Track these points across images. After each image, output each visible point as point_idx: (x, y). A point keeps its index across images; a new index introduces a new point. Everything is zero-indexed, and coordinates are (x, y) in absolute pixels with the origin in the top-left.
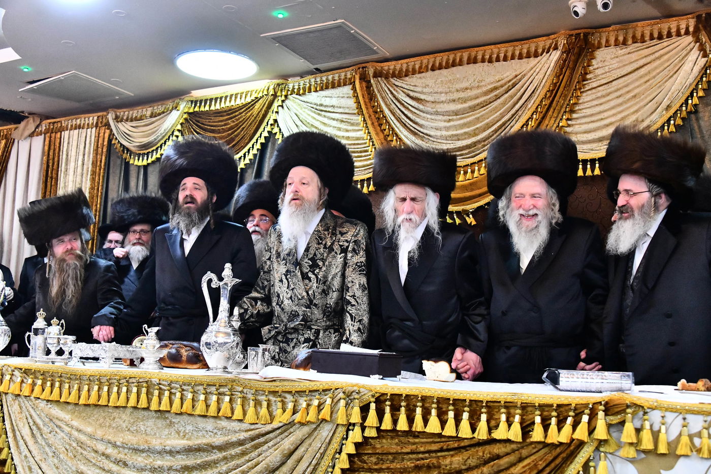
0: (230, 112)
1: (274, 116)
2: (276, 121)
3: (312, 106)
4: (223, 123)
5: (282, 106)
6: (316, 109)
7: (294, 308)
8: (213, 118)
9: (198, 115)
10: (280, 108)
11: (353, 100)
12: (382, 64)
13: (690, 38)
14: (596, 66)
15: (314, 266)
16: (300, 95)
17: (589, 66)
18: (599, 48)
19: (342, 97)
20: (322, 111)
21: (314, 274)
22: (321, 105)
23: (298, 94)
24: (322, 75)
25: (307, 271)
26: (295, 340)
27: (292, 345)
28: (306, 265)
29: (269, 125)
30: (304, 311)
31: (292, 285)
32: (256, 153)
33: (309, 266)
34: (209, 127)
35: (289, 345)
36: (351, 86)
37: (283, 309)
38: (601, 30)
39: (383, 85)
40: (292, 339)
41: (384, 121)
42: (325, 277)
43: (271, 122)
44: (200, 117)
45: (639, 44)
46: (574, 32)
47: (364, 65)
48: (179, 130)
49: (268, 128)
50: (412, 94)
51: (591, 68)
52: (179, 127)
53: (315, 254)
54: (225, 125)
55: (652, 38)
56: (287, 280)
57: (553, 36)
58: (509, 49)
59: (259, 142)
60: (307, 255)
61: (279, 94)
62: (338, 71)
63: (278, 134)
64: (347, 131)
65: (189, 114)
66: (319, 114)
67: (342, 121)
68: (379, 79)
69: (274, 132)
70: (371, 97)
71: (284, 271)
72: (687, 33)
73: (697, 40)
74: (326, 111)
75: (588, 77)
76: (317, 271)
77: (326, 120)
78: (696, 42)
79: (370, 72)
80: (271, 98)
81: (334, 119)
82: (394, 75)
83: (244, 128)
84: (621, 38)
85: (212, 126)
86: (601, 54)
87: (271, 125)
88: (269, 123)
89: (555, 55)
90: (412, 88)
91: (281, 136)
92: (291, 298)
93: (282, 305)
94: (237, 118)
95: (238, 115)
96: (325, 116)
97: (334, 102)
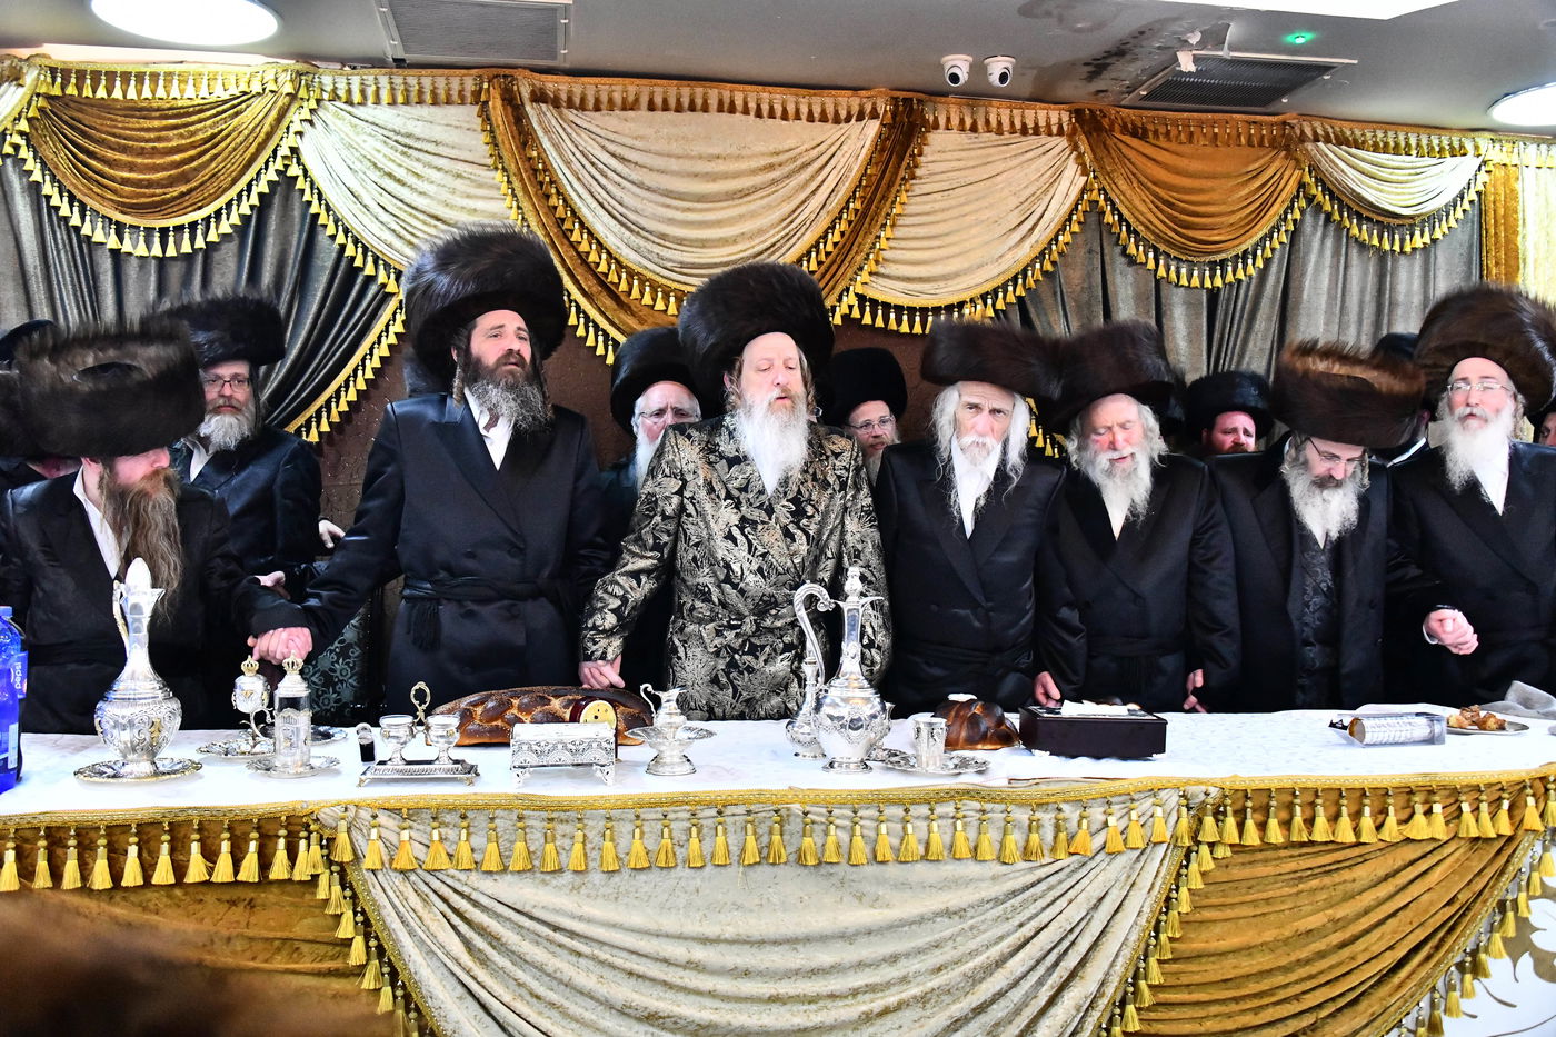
0: (170, 113)
1: (292, 140)
2: (294, 150)
3: (386, 133)
4: (152, 135)
5: (311, 122)
6: (396, 141)
7: (769, 590)
8: (120, 119)
9: (72, 104)
10: (307, 125)
11: (484, 138)
12: (543, 77)
13: (1063, 142)
14: (930, 158)
15: (798, 514)
16: (352, 104)
17: (920, 154)
18: (936, 127)
19: (456, 127)
20: (410, 147)
21: (799, 528)
22: (408, 136)
23: (349, 102)
24: (406, 72)
25: (787, 521)
26: (767, 649)
27: (762, 658)
28: (785, 510)
29: (279, 159)
30: (786, 595)
31: (760, 548)
32: (249, 212)
33: (791, 513)
34: (113, 139)
35: (757, 658)
36: (476, 108)
37: (742, 592)
38: (938, 99)
39: (554, 121)
40: (763, 647)
41: (554, 191)
42: (819, 532)
43: (284, 151)
44: (81, 111)
45: (993, 136)
46: (902, 95)
47: (507, 72)
48: (22, 133)
49: (279, 164)
50: (611, 147)
51: (923, 159)
52: (24, 126)
53: (799, 492)
54: (159, 139)
55: (1013, 131)
56: (746, 537)
57: (863, 93)
58: (790, 99)
59: (255, 190)
60: (785, 494)
61: (302, 93)
62: (446, 71)
63: (301, 179)
64: (468, 196)
65: (49, 97)
66: (403, 153)
67: (459, 176)
68: (543, 106)
69: (290, 173)
70: (525, 137)
71: (735, 519)
72: (1060, 132)
73: (1075, 147)
74: (420, 150)
75: (918, 172)
76: (804, 521)
77: (419, 168)
78: (1073, 150)
79: (523, 89)
80: (283, 101)
81: (439, 169)
82: (570, 104)
83: (216, 156)
84: (968, 122)
85: (119, 137)
86: (937, 139)
87: (284, 157)
88: (279, 154)
89: (873, 128)
90: (612, 136)
91: (308, 184)
92: (760, 570)
93: (742, 585)
94: (192, 128)
95: (193, 124)
96: (418, 160)
97: (437, 133)
